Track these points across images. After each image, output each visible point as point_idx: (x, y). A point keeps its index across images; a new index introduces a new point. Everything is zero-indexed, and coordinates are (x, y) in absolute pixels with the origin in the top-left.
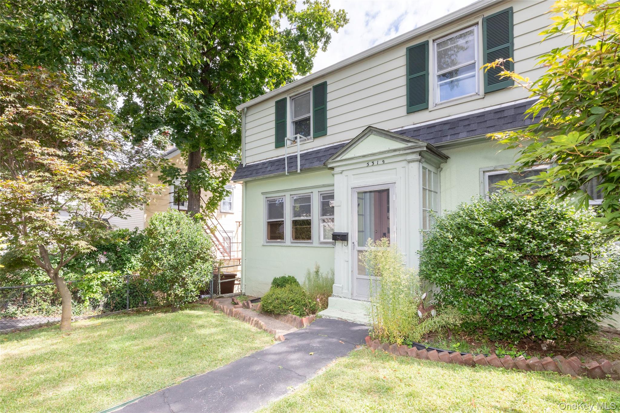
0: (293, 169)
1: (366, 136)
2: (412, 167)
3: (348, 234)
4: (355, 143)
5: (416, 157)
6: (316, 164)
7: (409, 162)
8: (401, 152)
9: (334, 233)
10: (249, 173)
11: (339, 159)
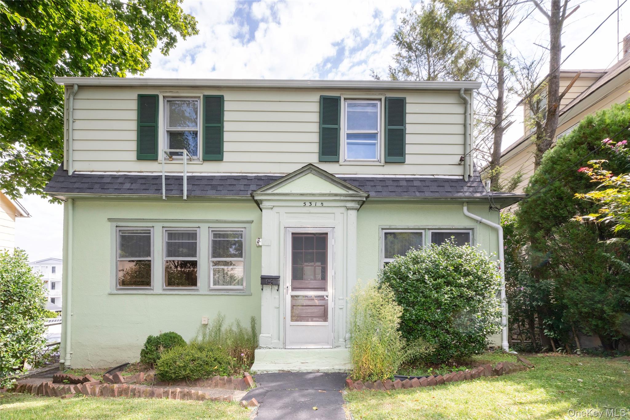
0: (175, 193)
1: (304, 174)
2: (351, 214)
3: (279, 277)
4: (291, 178)
5: (356, 205)
6: (211, 193)
7: (348, 209)
8: (342, 198)
9: (262, 276)
10: (86, 186)
11: (270, 192)
